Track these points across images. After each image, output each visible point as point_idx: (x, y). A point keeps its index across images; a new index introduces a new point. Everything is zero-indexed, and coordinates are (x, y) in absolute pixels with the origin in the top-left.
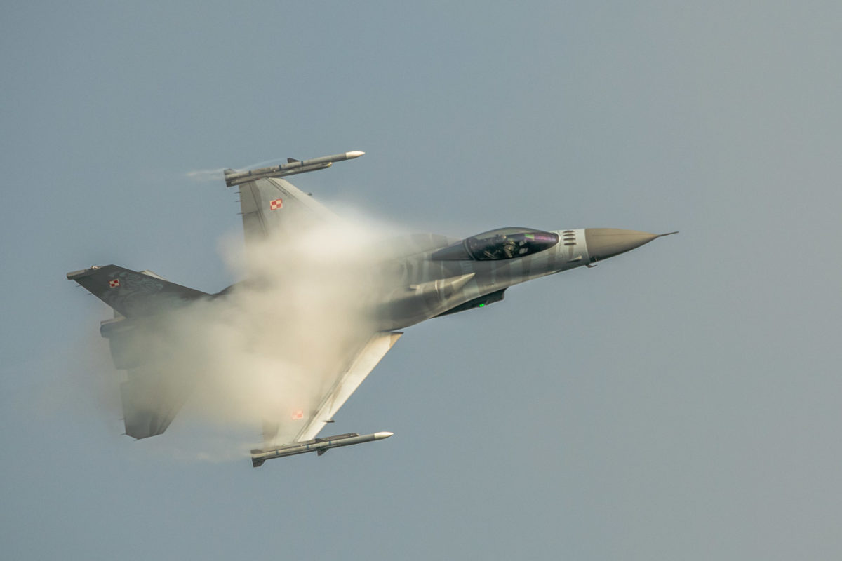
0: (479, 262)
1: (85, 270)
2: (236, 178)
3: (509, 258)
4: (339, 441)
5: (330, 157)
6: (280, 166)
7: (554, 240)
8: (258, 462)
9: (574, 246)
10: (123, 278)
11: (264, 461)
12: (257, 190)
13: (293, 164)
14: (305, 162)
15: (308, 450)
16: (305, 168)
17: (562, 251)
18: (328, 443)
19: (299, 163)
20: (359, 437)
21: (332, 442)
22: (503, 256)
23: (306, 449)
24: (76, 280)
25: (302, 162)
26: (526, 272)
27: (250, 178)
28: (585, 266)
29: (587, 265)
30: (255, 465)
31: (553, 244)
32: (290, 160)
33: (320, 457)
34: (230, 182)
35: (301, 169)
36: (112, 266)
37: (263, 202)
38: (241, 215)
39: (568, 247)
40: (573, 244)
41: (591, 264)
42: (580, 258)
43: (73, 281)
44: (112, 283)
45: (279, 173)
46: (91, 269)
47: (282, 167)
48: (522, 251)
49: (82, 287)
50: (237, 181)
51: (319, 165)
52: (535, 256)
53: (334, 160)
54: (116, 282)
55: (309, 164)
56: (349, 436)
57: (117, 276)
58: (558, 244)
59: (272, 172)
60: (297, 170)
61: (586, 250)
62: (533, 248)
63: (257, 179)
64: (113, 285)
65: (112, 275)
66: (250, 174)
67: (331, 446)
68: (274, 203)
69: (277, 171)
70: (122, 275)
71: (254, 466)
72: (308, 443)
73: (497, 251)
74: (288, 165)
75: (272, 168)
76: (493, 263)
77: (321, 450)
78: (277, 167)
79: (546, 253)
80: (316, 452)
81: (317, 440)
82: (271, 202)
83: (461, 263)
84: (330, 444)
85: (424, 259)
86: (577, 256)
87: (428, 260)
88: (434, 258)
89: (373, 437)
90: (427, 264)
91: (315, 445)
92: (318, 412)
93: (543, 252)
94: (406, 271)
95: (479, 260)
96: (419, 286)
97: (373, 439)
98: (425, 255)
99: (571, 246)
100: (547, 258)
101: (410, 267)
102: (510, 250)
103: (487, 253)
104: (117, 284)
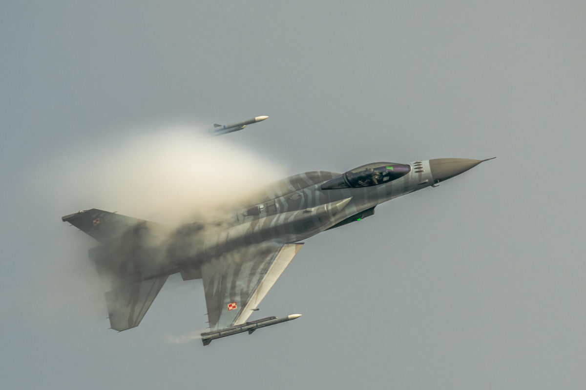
0: (355, 189)
1: (75, 214)
3: (376, 185)
4: (263, 323)
7: (407, 169)
8: (206, 342)
9: (423, 173)
10: (102, 218)
11: (211, 341)
13: (218, 128)
15: (242, 331)
17: (413, 176)
18: (255, 325)
19: (223, 127)
20: (278, 319)
21: (258, 324)
22: (371, 184)
23: (240, 330)
24: (69, 221)
26: (389, 194)
28: (430, 186)
29: (432, 185)
31: (406, 173)
33: (251, 335)
36: (93, 209)
39: (417, 174)
40: (420, 165)
41: (435, 185)
42: (427, 181)
43: (67, 222)
44: (94, 221)
46: (79, 213)
48: (385, 179)
49: (73, 226)
51: (237, 128)
52: (394, 182)
54: (97, 221)
56: (271, 318)
57: (98, 217)
58: (411, 171)
60: (221, 132)
61: (431, 175)
62: (393, 176)
64: (95, 223)
65: (94, 216)
67: (258, 327)
71: (204, 345)
72: (241, 326)
73: (367, 180)
76: (365, 189)
77: (251, 330)
79: (402, 179)
80: (247, 332)
81: (248, 324)
83: (342, 190)
84: (257, 326)
85: (315, 190)
86: (425, 179)
87: (318, 189)
88: (323, 189)
89: (288, 318)
90: (318, 193)
91: (246, 327)
92: (247, 303)
93: (400, 178)
94: (303, 199)
95: (354, 187)
96: (313, 209)
97: (287, 320)
98: (316, 186)
99: (420, 173)
100: (403, 182)
101: (306, 196)
102: (376, 179)
103: (360, 182)
104: (98, 222)
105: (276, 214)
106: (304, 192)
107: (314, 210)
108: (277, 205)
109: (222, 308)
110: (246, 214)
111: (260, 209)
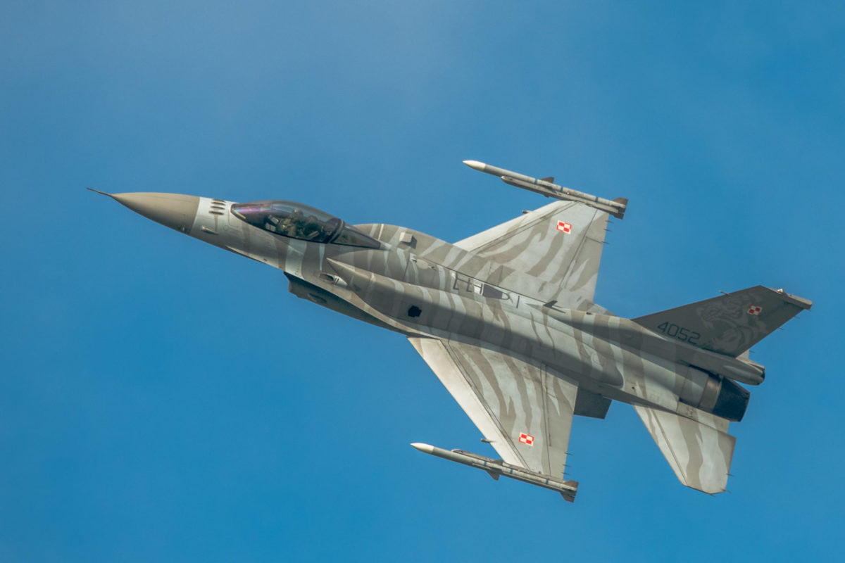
37: (540, 450)
68: (529, 442)
82: (532, 445)
109: (580, 235)
110: (504, 296)
111: (481, 288)
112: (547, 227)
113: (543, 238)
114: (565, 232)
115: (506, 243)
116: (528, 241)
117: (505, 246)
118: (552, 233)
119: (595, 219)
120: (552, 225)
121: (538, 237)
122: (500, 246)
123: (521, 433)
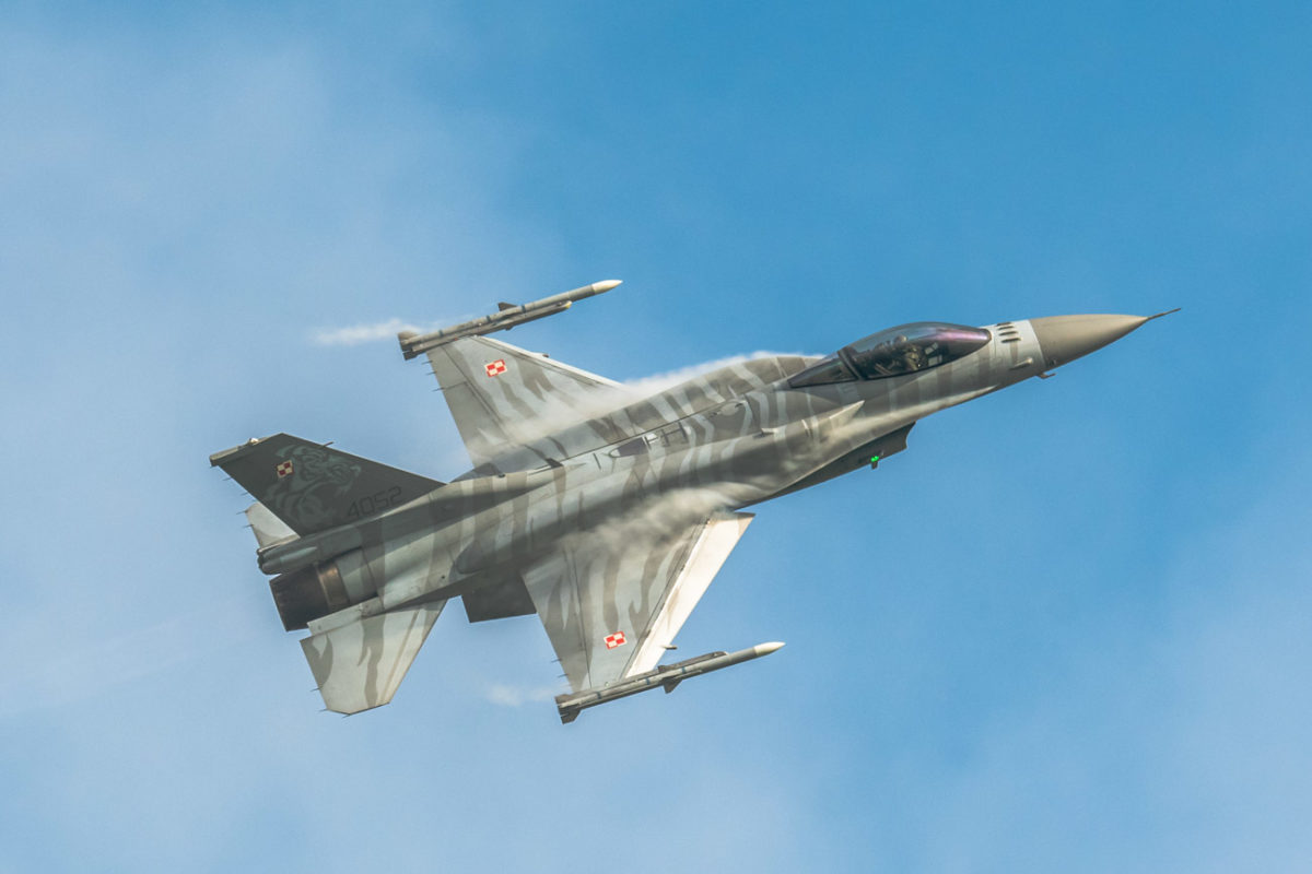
0: (869, 382)
1: (240, 447)
2: (419, 342)
4: (697, 665)
5: (567, 294)
6: (488, 317)
7: (985, 338)
8: (569, 714)
9: (1018, 343)
10: (299, 458)
11: (578, 711)
12: (458, 353)
13: (509, 311)
14: (527, 306)
15: (650, 686)
16: (528, 315)
17: (999, 353)
18: (680, 670)
19: (519, 309)
20: (729, 656)
21: (687, 668)
23: (645, 685)
24: (222, 467)
25: (523, 307)
26: (944, 389)
27: (443, 340)
28: (1036, 377)
29: (1040, 374)
30: (565, 720)
31: (984, 343)
32: (502, 306)
33: (671, 694)
34: (410, 350)
35: (523, 316)
36: (282, 435)
37: (472, 368)
38: (440, 392)
39: (1008, 345)
40: (1017, 339)
41: (1046, 373)
42: (1030, 361)
43: (218, 467)
44: (281, 468)
45: (488, 327)
46: (250, 445)
47: (492, 317)
49: (233, 480)
50: (421, 346)
51: (552, 307)
52: (956, 365)
53: (574, 299)
54: (287, 466)
55: (534, 308)
56: (712, 656)
57: (289, 455)
58: (992, 342)
59: (477, 326)
60: (516, 319)
61: (1039, 347)
62: (950, 352)
63: (454, 340)
64: (282, 472)
65: (281, 453)
66: (442, 335)
67: (686, 675)
68: (491, 367)
69: (484, 324)
70: (298, 451)
71: (564, 722)
72: (646, 676)
73: (894, 364)
74: (500, 314)
75: (475, 322)
77: (670, 684)
78: (484, 319)
79: (974, 357)
80: (662, 688)
81: (661, 669)
82: (486, 367)
83: (839, 388)
84: (684, 672)
85: (775, 390)
86: (1025, 357)
87: (783, 388)
88: (793, 386)
89: (754, 651)
90: (781, 396)
91: (660, 677)
92: (649, 632)
93: (969, 356)
94: (749, 413)
95: (867, 379)
96: (775, 430)
97: (753, 656)
98: (776, 384)
99: (1013, 344)
100: (977, 365)
101: (754, 404)
102: (915, 360)
103: (879, 367)
104: (289, 470)
105: (689, 448)
106: (747, 398)
107: (779, 433)
108: (688, 430)
109: (592, 645)
110: (616, 453)
111: (648, 442)
112: (635, 625)
113: (631, 608)
114: (610, 636)
115: (668, 573)
116: (645, 594)
117: (667, 568)
118: (625, 622)
119: (587, 676)
120: (630, 631)
121: (638, 607)
122: (672, 563)
123: (506, 370)
